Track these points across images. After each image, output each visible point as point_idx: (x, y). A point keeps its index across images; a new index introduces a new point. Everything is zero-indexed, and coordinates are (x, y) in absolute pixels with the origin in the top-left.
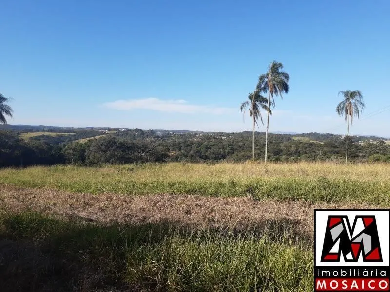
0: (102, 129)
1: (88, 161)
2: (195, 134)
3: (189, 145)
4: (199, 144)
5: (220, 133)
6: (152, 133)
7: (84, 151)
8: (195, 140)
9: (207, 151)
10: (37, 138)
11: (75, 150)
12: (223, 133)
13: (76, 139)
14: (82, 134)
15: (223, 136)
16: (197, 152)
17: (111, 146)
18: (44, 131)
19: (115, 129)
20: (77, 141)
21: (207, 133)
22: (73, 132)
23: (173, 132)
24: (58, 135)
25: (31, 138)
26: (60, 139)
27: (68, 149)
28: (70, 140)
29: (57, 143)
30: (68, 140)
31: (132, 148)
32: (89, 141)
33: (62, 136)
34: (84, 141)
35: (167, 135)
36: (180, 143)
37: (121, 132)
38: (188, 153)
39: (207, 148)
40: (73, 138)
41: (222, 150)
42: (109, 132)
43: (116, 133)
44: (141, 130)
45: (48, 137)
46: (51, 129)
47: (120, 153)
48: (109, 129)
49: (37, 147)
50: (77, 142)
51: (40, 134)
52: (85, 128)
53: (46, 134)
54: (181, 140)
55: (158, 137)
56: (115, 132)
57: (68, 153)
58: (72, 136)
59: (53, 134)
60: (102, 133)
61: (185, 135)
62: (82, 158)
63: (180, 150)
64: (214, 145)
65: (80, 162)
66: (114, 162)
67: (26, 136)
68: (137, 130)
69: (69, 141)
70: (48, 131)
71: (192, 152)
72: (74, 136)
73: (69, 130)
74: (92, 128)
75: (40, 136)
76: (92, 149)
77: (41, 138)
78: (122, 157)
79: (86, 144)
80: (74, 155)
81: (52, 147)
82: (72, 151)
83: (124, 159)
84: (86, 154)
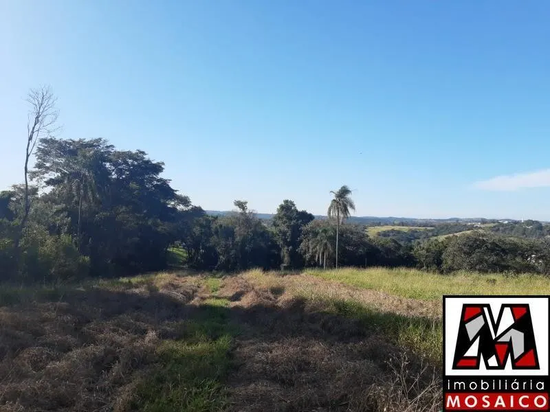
0: (472, 220)
1: (444, 266)
7: (440, 253)
10: (385, 234)
11: (428, 250)
13: (433, 235)
14: (442, 228)
17: (478, 247)
18: (394, 225)
19: (493, 221)
20: (435, 238)
22: (431, 226)
24: (411, 230)
25: (379, 234)
26: (413, 236)
27: (421, 248)
28: (427, 237)
29: (410, 240)
30: (423, 236)
31: (514, 250)
32: (446, 238)
33: (415, 231)
34: (442, 238)
37: (502, 225)
40: (430, 234)
42: (482, 226)
43: (495, 227)
44: (537, 222)
45: (399, 232)
46: (403, 223)
47: (494, 258)
48: (484, 221)
49: (382, 246)
50: (436, 240)
51: (389, 228)
52: (448, 220)
53: (397, 228)
56: (492, 225)
57: (420, 255)
58: (429, 231)
59: (405, 229)
60: (471, 228)
62: (437, 262)
65: (434, 267)
66: (483, 271)
67: (372, 232)
68: (529, 222)
69: (425, 238)
70: (399, 225)
72: (433, 231)
73: (426, 224)
74: (458, 220)
75: (388, 231)
76: (450, 249)
77: (391, 234)
78: (495, 264)
79: (442, 242)
80: (427, 257)
81: (400, 246)
82: (424, 252)
83: (500, 267)
84: (443, 256)
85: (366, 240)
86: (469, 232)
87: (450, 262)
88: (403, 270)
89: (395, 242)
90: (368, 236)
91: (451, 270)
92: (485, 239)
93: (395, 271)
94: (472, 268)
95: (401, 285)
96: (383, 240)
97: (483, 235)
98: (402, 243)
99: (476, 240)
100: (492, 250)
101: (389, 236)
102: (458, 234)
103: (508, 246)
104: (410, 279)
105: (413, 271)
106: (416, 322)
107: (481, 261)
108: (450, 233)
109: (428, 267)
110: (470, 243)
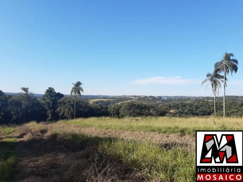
0: (130, 96)
1: (120, 115)
2: (189, 99)
3: (184, 106)
4: (191, 105)
5: (207, 97)
6: (160, 98)
7: (119, 110)
8: (189, 102)
9: (196, 110)
10: (97, 102)
11: (114, 109)
12: (209, 97)
14: (119, 100)
15: (209, 99)
16: (190, 110)
17: (133, 106)
18: (101, 98)
19: (138, 96)
20: (117, 103)
21: (198, 97)
22: (115, 99)
23: (174, 97)
24: (107, 100)
25: (94, 103)
26: (108, 103)
28: (114, 103)
29: (107, 105)
30: (112, 103)
31: (146, 107)
32: (121, 103)
33: (109, 101)
34: (119, 103)
35: (170, 99)
36: (178, 105)
37: (141, 98)
38: (184, 111)
39: (197, 108)
40: (115, 102)
41: (208, 109)
42: (135, 98)
43: (139, 98)
44: (153, 97)
45: (102, 101)
46: (104, 97)
47: (138, 111)
48: (135, 97)
49: (95, 107)
51: (99, 100)
52: (122, 96)
53: (102, 100)
54: (179, 102)
55: (164, 101)
56: (138, 98)
57: (111, 111)
58: (115, 101)
59: (105, 100)
60: (130, 99)
61: (182, 99)
62: (117, 114)
63: (178, 109)
64: (202, 106)
65: (116, 115)
66: (135, 116)
67: (91, 102)
68: (151, 97)
70: (102, 98)
71: (186, 111)
72: (116, 100)
73: (113, 98)
74: (125, 96)
75: (98, 101)
76: (122, 108)
77: (99, 102)
78: (139, 113)
79: (119, 105)
80: (113, 111)
81: (103, 107)
82: (112, 109)
83: (140, 114)
84: (120, 111)
85: (88, 105)
86: (129, 101)
87: (122, 113)
88: (103, 118)
89: (101, 106)
90: (89, 104)
91: (123, 116)
92: (135, 103)
93: (100, 118)
94: (131, 115)
95: (102, 124)
96: (96, 105)
97: (135, 102)
98: (104, 106)
99: (132, 104)
100: (138, 108)
101: (98, 103)
102: (125, 102)
103: (143, 106)
104: (106, 121)
105: (108, 118)
106: (106, 140)
107: (134, 112)
108: (122, 101)
109: (114, 116)
110: (130, 105)
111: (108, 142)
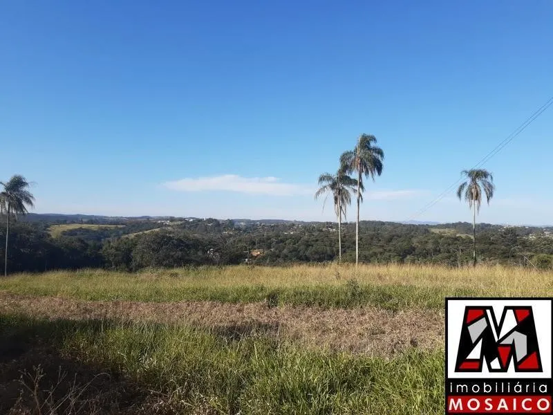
0: (161, 219)
1: (133, 264)
2: (292, 225)
3: (282, 241)
4: (296, 239)
5: (327, 223)
6: (231, 223)
7: (130, 250)
8: (292, 233)
9: (306, 249)
10: (72, 233)
11: (117, 249)
12: (331, 223)
13: (124, 233)
14: (133, 226)
15: (331, 227)
16: (293, 251)
17: (166, 243)
18: (82, 223)
19: (181, 219)
20: (127, 236)
21: (309, 223)
22: (122, 224)
23: (261, 221)
24: (101, 229)
25: (64, 233)
26: (101, 235)
27: (110, 247)
28: (118, 235)
29: (99, 239)
30: (114, 234)
31: (197, 245)
32: (136, 236)
33: (106, 229)
34: (132, 236)
35: (252, 226)
36: (269, 238)
37: (187, 222)
38: (280, 251)
39: (308, 245)
40: (121, 232)
41: (328, 248)
42: (171, 224)
43: (181, 224)
44: (216, 220)
45: (87, 231)
46: (92, 220)
47: (179, 254)
48: (172, 219)
49: (66, 246)
50: (127, 238)
51: (77, 226)
52: (139, 218)
53: (85, 226)
54: (271, 234)
55: (239, 229)
56: (180, 223)
57: (109, 254)
58: (121, 229)
59: (94, 227)
60: (161, 225)
61: (277, 226)
62: (126, 261)
63: (269, 247)
64: (317, 240)
65: (123, 266)
66: (170, 266)
67: (56, 231)
68: (210, 220)
69: (115, 236)
70: (88, 223)
71: (285, 251)
72: (124, 228)
73: (117, 221)
74: (148, 218)
75: (76, 230)
76: (139, 247)
77: (78, 233)
78: (180, 259)
79: (132, 240)
80: (115, 256)
81: (87, 245)
82: (113, 251)
83: (183, 262)
84: (132, 254)
85: (47, 240)
86: (157, 230)
87: (138, 259)
88: (87, 272)
89: (82, 241)
90: (49, 235)
91: (140, 267)
92: (171, 235)
93: (78, 272)
94: (159, 264)
95: (83, 288)
96: (67, 239)
97: (170, 233)
98: (91, 243)
99: (164, 237)
100: (177, 246)
101: (76, 234)
102: (146, 232)
103: (191, 242)
104: (95, 280)
105: (99, 272)
107: (167, 257)
108: (141, 231)
109: (117, 266)
110: (158, 240)
111: (90, 332)
